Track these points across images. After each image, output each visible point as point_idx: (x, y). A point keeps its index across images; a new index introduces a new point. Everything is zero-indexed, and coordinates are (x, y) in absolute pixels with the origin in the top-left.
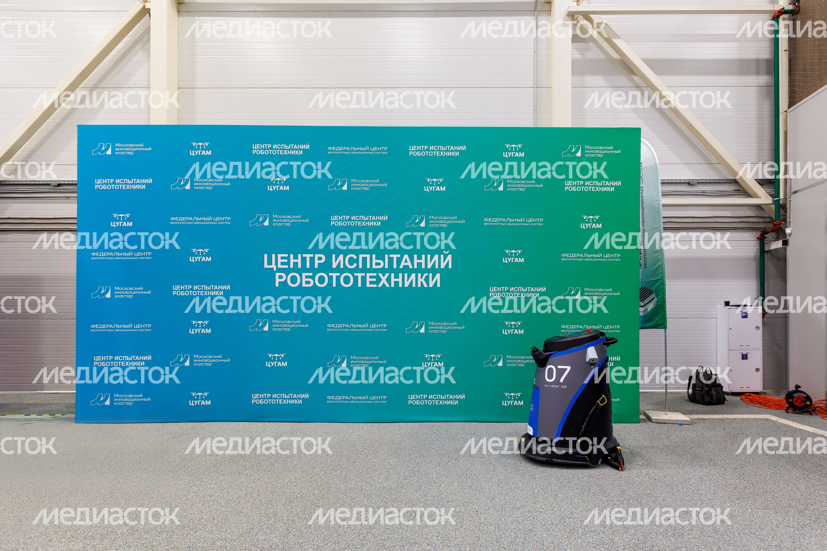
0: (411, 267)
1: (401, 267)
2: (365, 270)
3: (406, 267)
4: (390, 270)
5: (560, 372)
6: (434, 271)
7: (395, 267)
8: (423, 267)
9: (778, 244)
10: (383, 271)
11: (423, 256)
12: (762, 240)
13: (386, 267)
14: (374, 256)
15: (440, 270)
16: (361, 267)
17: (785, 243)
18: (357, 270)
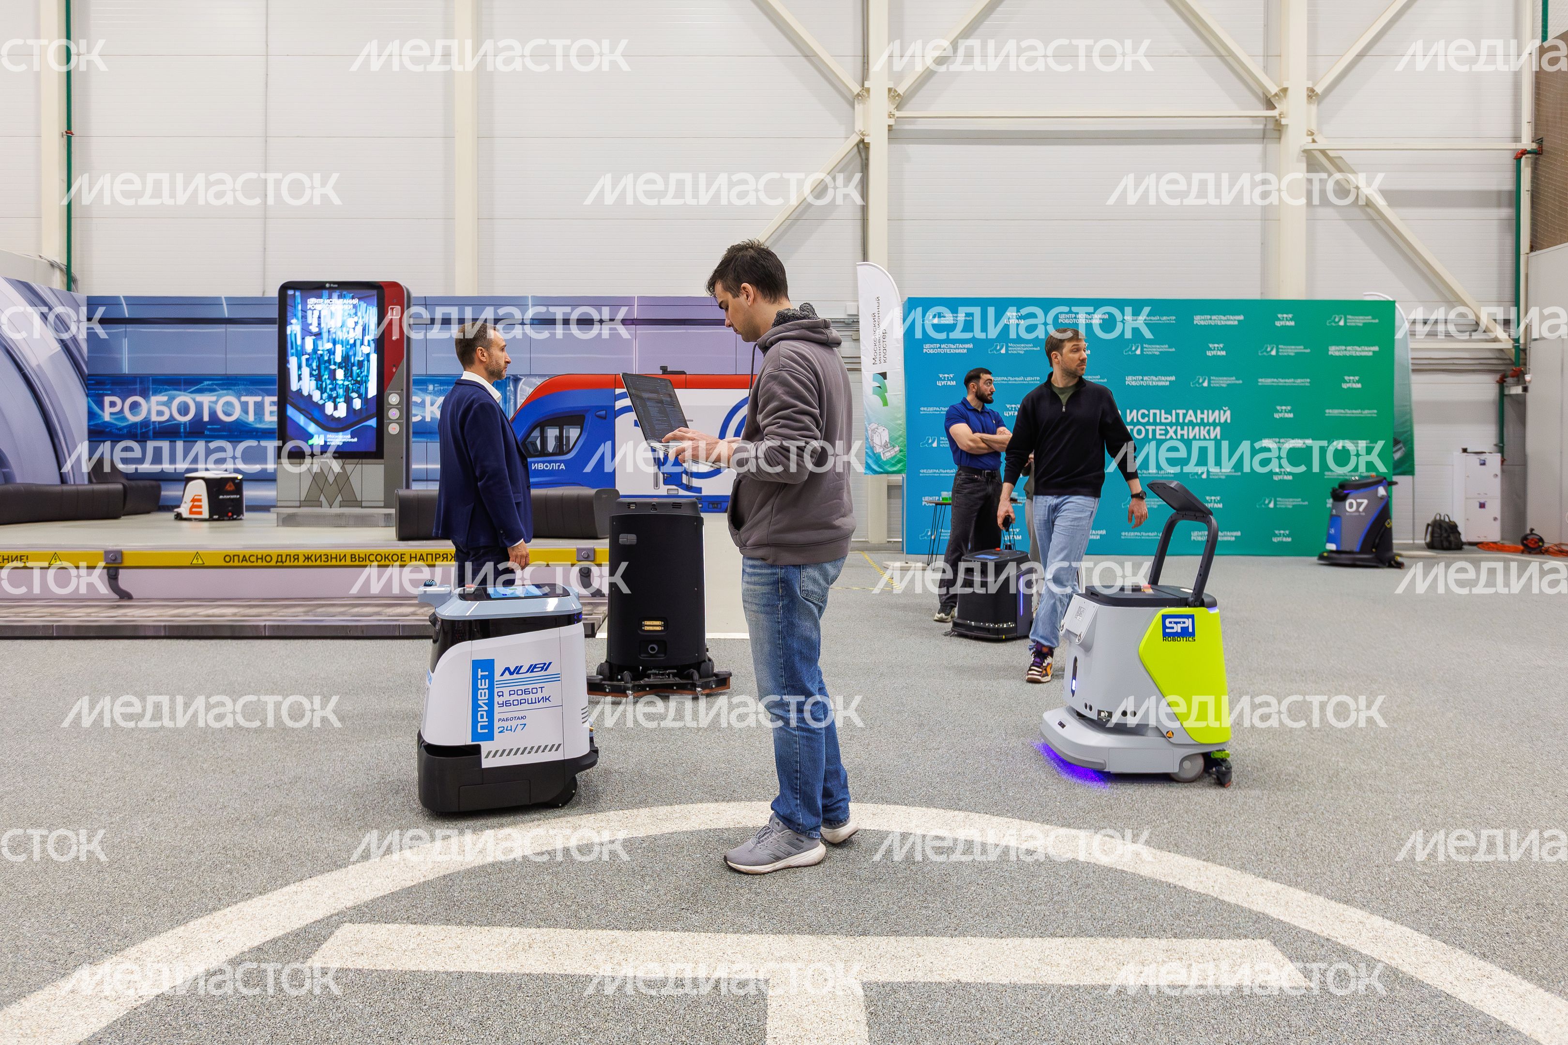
0: (1195, 421)
1: (1186, 421)
2: (1155, 423)
3: (1191, 422)
4: (1177, 423)
5: (1359, 505)
6: (1214, 424)
7: (1181, 421)
8: (1206, 421)
9: (1517, 390)
10: (1171, 424)
11: (1206, 411)
12: (1502, 383)
13: (1174, 421)
14: (1163, 411)
15: (1220, 424)
16: (1151, 420)
17: (1525, 389)
18: (1148, 423)
